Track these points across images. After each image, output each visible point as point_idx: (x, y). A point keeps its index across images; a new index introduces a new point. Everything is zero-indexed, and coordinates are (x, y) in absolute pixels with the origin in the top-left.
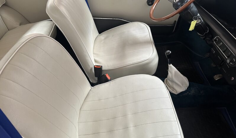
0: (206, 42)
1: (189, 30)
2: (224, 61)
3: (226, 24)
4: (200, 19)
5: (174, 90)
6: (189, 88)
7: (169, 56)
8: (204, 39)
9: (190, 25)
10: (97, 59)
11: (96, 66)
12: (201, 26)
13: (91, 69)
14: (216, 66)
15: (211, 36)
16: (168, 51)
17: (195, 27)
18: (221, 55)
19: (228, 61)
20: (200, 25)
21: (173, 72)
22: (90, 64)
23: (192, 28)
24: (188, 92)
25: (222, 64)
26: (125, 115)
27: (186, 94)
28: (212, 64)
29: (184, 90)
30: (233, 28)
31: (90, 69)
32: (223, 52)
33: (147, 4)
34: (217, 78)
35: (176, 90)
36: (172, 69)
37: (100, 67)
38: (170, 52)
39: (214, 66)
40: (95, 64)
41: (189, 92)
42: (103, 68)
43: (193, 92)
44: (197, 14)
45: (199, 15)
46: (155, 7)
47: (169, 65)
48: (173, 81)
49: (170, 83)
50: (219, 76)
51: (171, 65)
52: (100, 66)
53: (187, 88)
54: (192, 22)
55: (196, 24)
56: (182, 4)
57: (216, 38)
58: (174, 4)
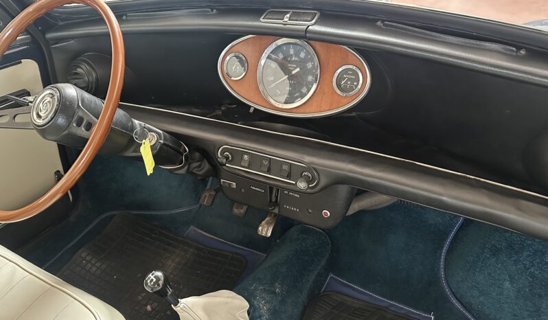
0: (194, 174)
1: (149, 174)
2: (273, 190)
4: (150, 131)
8: (188, 171)
9: (140, 159)
12: (168, 146)
14: (245, 208)
16: (151, 276)
19: (303, 185)
20: (164, 144)
23: (149, 165)
25: (273, 198)
28: (236, 211)
30: (220, 113)
34: (266, 230)
39: (242, 211)
44: (133, 123)
45: (136, 122)
47: (176, 309)
50: (267, 223)
51: (183, 301)
54: (142, 149)
55: (153, 148)
56: (75, 118)
57: (222, 153)
58: (43, 131)
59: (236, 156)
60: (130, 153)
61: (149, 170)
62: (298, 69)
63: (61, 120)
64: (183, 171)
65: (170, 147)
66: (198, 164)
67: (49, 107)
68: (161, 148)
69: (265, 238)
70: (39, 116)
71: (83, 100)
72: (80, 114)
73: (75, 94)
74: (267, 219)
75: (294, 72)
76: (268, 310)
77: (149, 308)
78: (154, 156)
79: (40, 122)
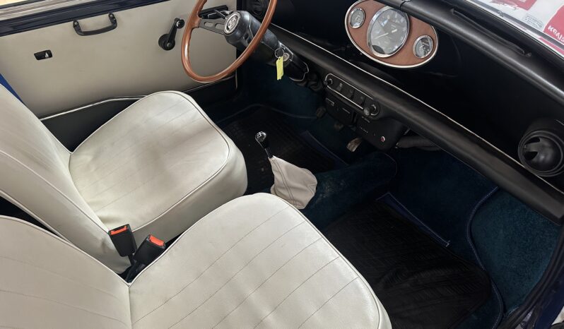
0: (311, 89)
1: (278, 79)
2: (356, 114)
3: (328, 44)
4: (286, 51)
5: (298, 203)
6: (319, 187)
7: (266, 143)
8: (306, 86)
9: (275, 68)
10: (105, 214)
11: (113, 233)
12: (294, 64)
13: (104, 244)
14: (342, 126)
15: (315, 76)
16: (260, 134)
17: (285, 69)
18: (348, 104)
19: (366, 112)
20: (292, 62)
21: (283, 169)
22: (95, 234)
23: (280, 74)
24: (321, 195)
25: (355, 120)
26: (242, 301)
27: (319, 199)
28: (335, 126)
29: (313, 195)
30: (343, 49)
31: (99, 245)
32: (351, 99)
33: (161, 48)
34: (353, 147)
35: (299, 201)
36: (279, 164)
37: (125, 229)
38: (265, 134)
39: (340, 128)
40: (108, 228)
41: (323, 193)
42: (134, 229)
43: (328, 190)
44: (278, 44)
45: (281, 44)
46: (188, 51)
47: (270, 160)
48: (288, 187)
49: (285, 193)
50: (355, 142)
51: (275, 158)
52: (122, 227)
53: (315, 189)
54: (277, 62)
55: (284, 63)
56: (245, 34)
57: (328, 78)
58: (228, 37)
59: (335, 82)
60: (271, 63)
61: (279, 77)
62: (396, 30)
63: (238, 33)
64: (303, 85)
65: (296, 66)
66: (314, 83)
67: (234, 24)
68: (290, 65)
69: (351, 152)
70: (228, 29)
71: (252, 24)
72: (248, 32)
73: (248, 19)
74: (356, 139)
75: (393, 32)
76: (330, 192)
77: (263, 169)
78: (284, 69)
79: (227, 32)
